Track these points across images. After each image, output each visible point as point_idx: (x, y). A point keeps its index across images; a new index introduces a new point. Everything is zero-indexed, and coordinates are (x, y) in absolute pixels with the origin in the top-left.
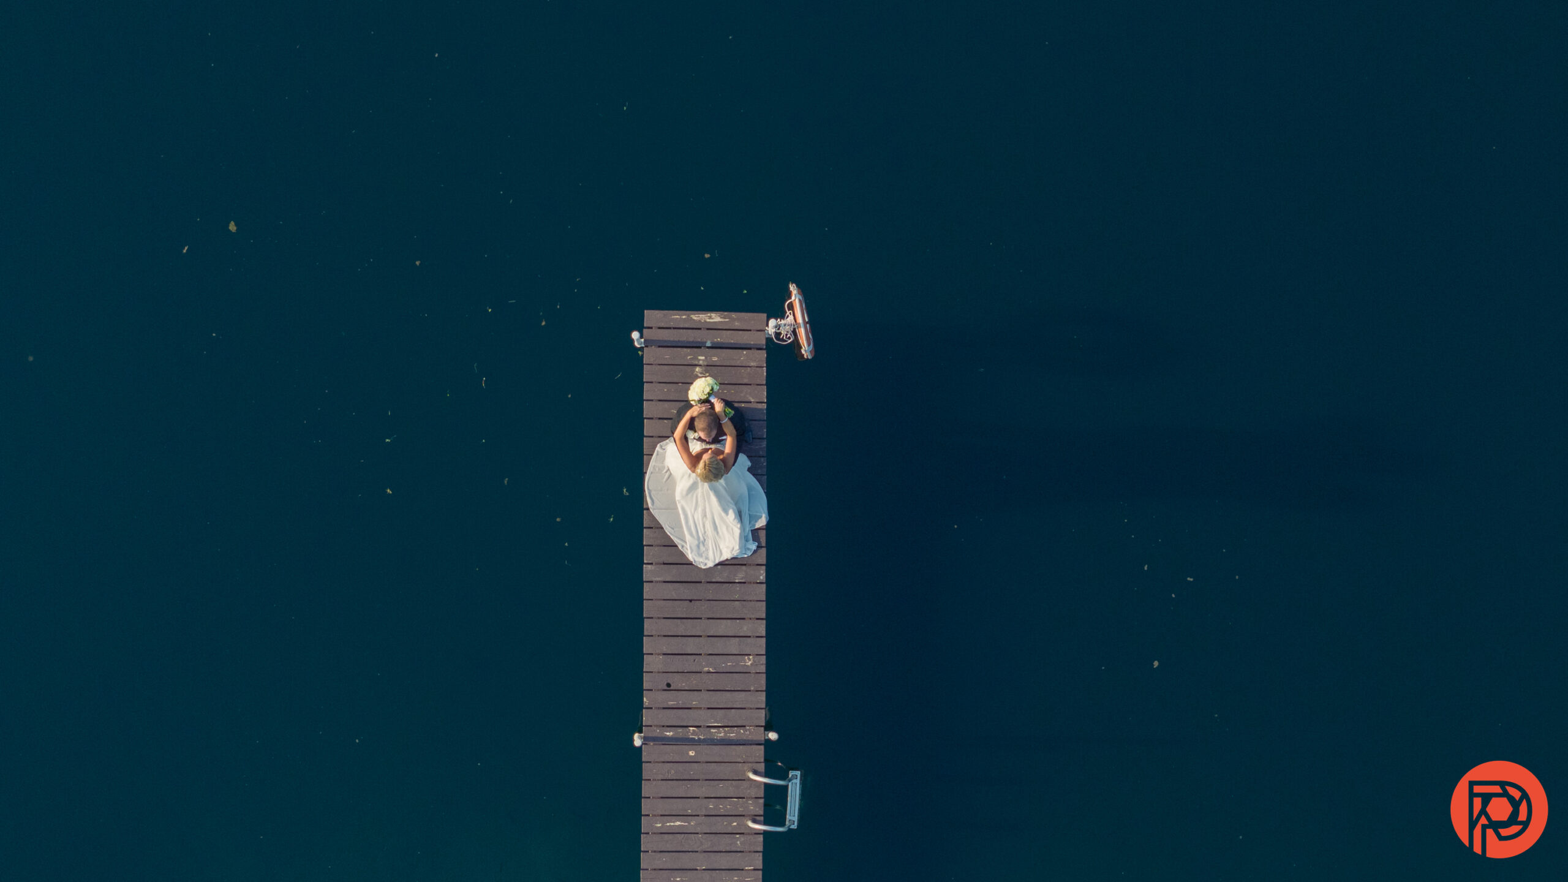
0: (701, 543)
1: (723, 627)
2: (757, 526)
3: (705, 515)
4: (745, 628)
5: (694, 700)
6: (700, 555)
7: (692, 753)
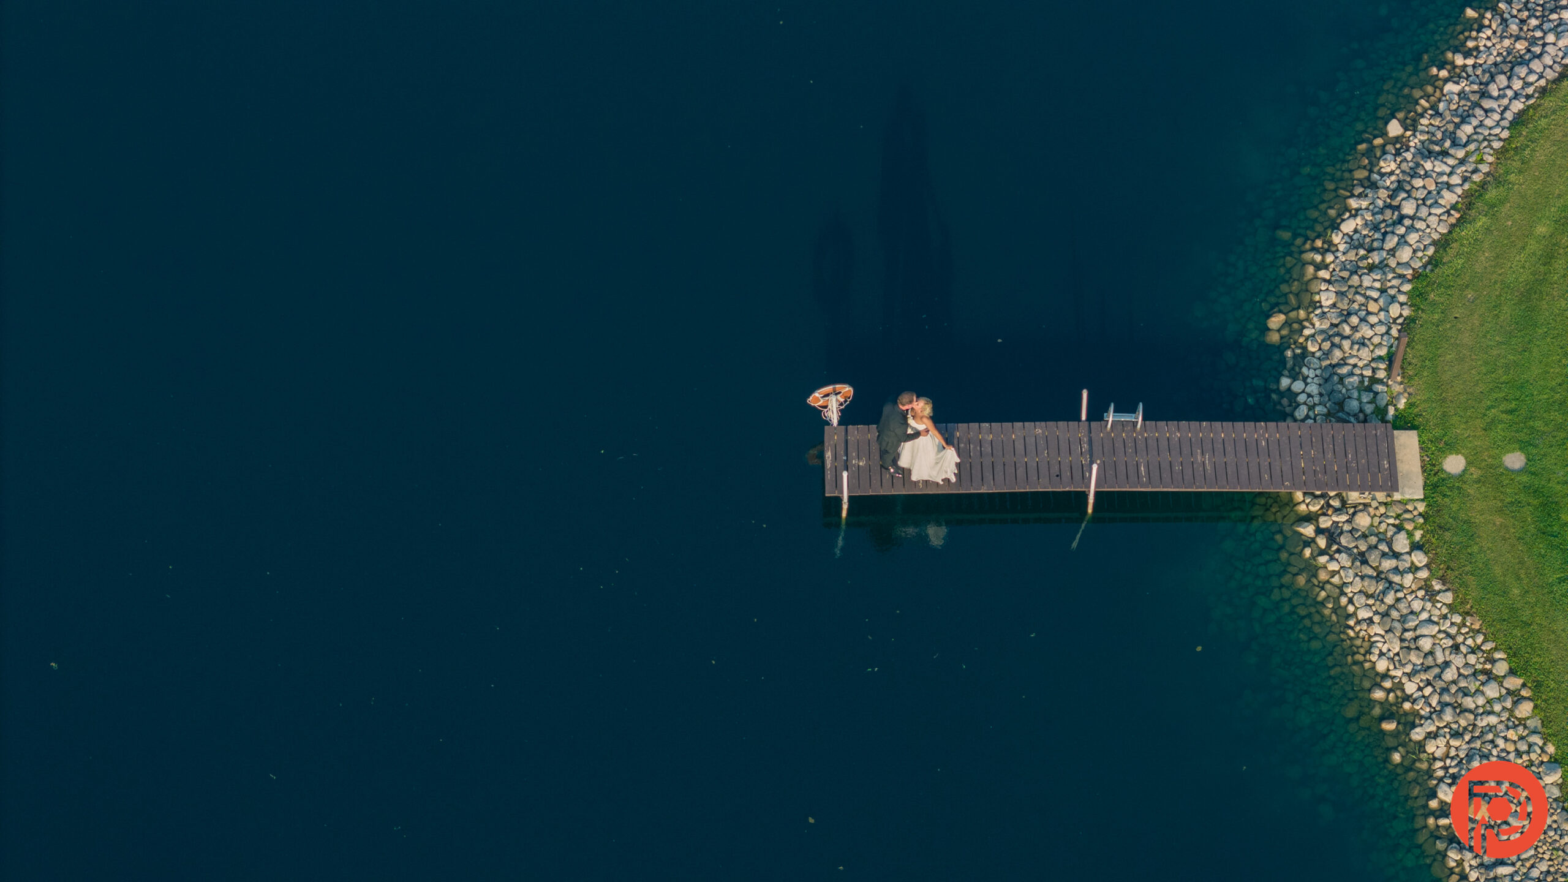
1: (1019, 446)
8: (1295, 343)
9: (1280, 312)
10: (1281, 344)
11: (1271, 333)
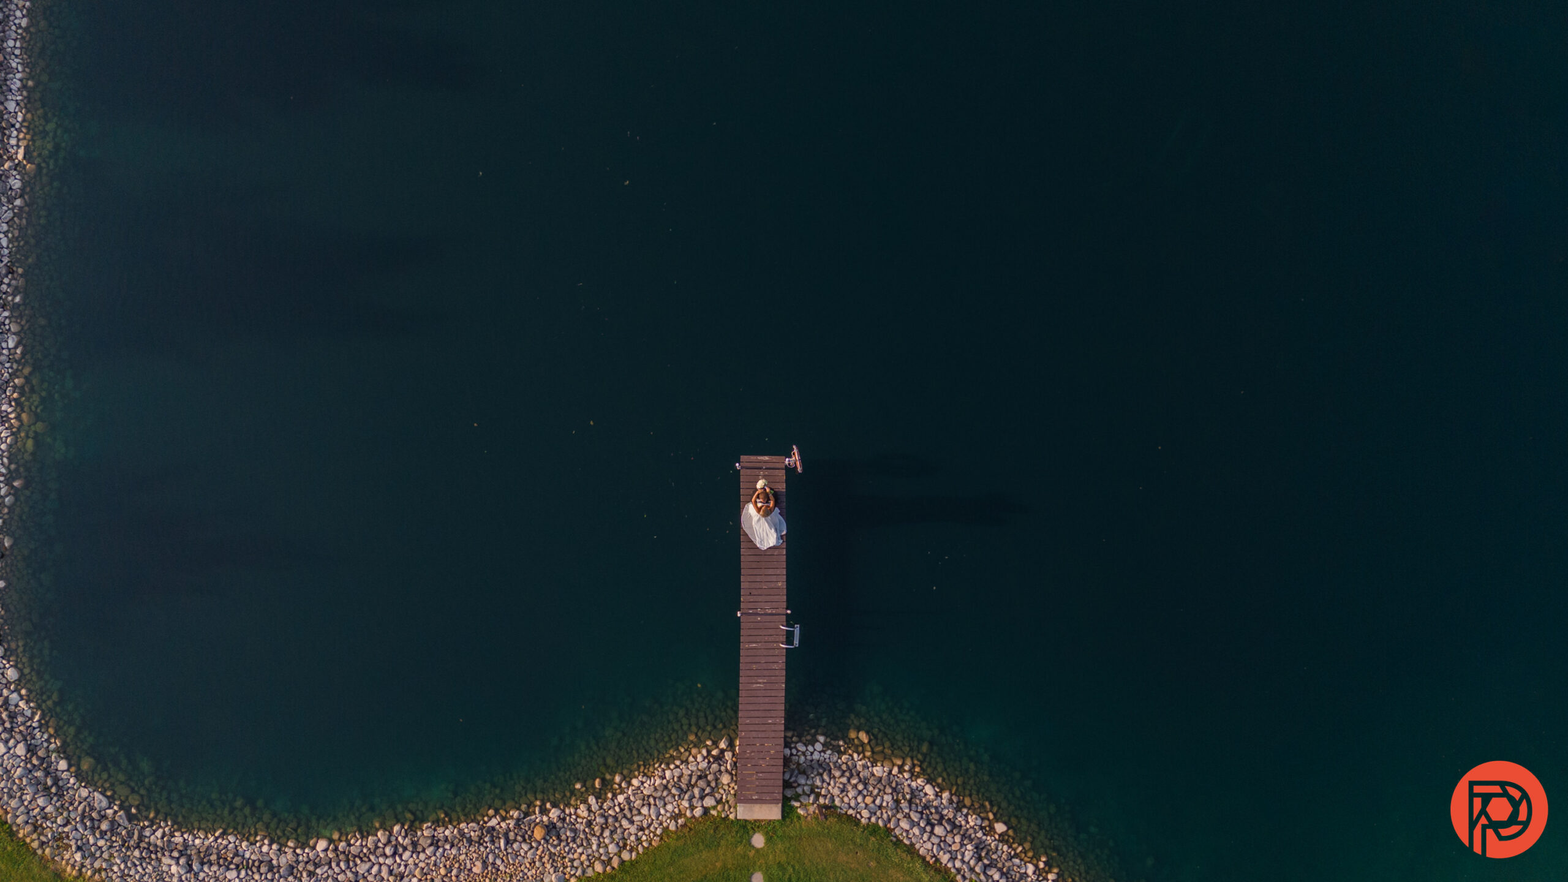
0: (762, 541)
1: (770, 572)
2: (783, 534)
3: (763, 530)
4: (778, 572)
5: (760, 599)
6: (762, 545)
7: (759, 619)
8: (848, 747)
11: (856, 732)
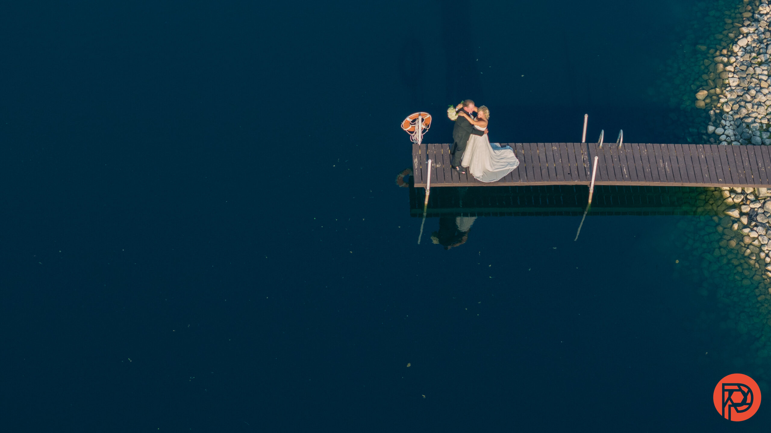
1: (542, 156)
2: (500, 146)
4: (542, 150)
8: (715, 107)
9: (703, 89)
10: (706, 108)
11: (698, 102)
